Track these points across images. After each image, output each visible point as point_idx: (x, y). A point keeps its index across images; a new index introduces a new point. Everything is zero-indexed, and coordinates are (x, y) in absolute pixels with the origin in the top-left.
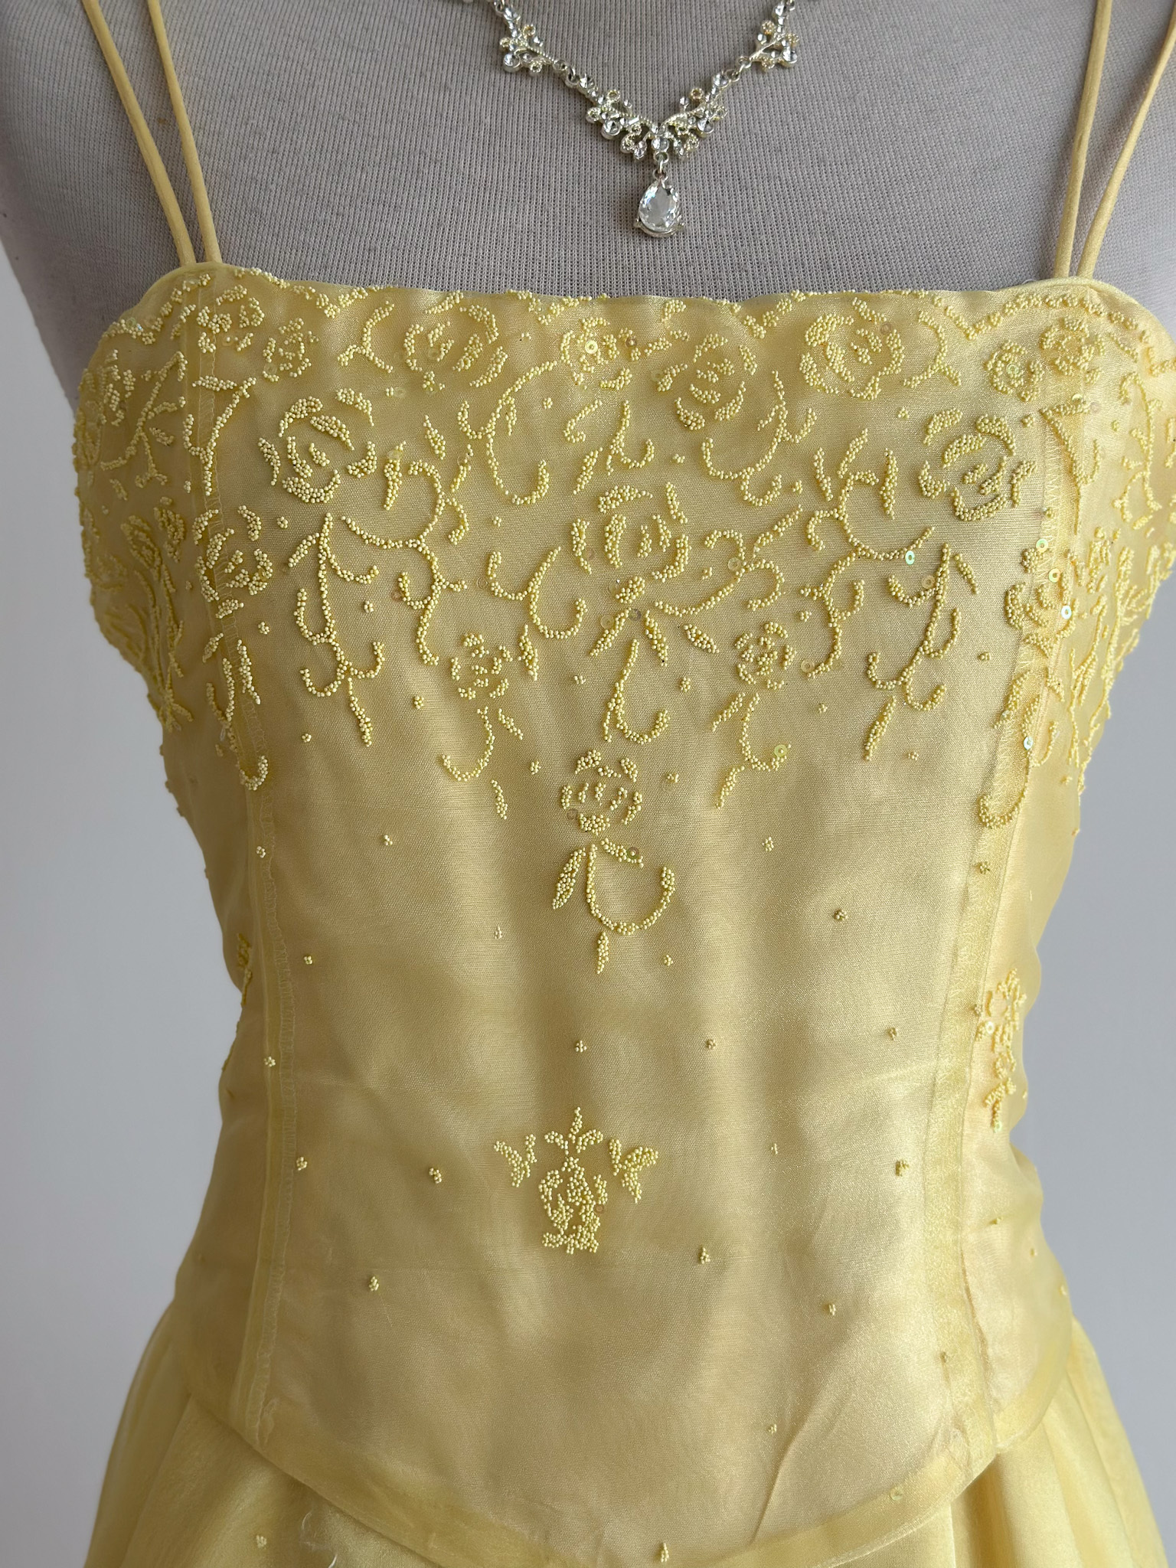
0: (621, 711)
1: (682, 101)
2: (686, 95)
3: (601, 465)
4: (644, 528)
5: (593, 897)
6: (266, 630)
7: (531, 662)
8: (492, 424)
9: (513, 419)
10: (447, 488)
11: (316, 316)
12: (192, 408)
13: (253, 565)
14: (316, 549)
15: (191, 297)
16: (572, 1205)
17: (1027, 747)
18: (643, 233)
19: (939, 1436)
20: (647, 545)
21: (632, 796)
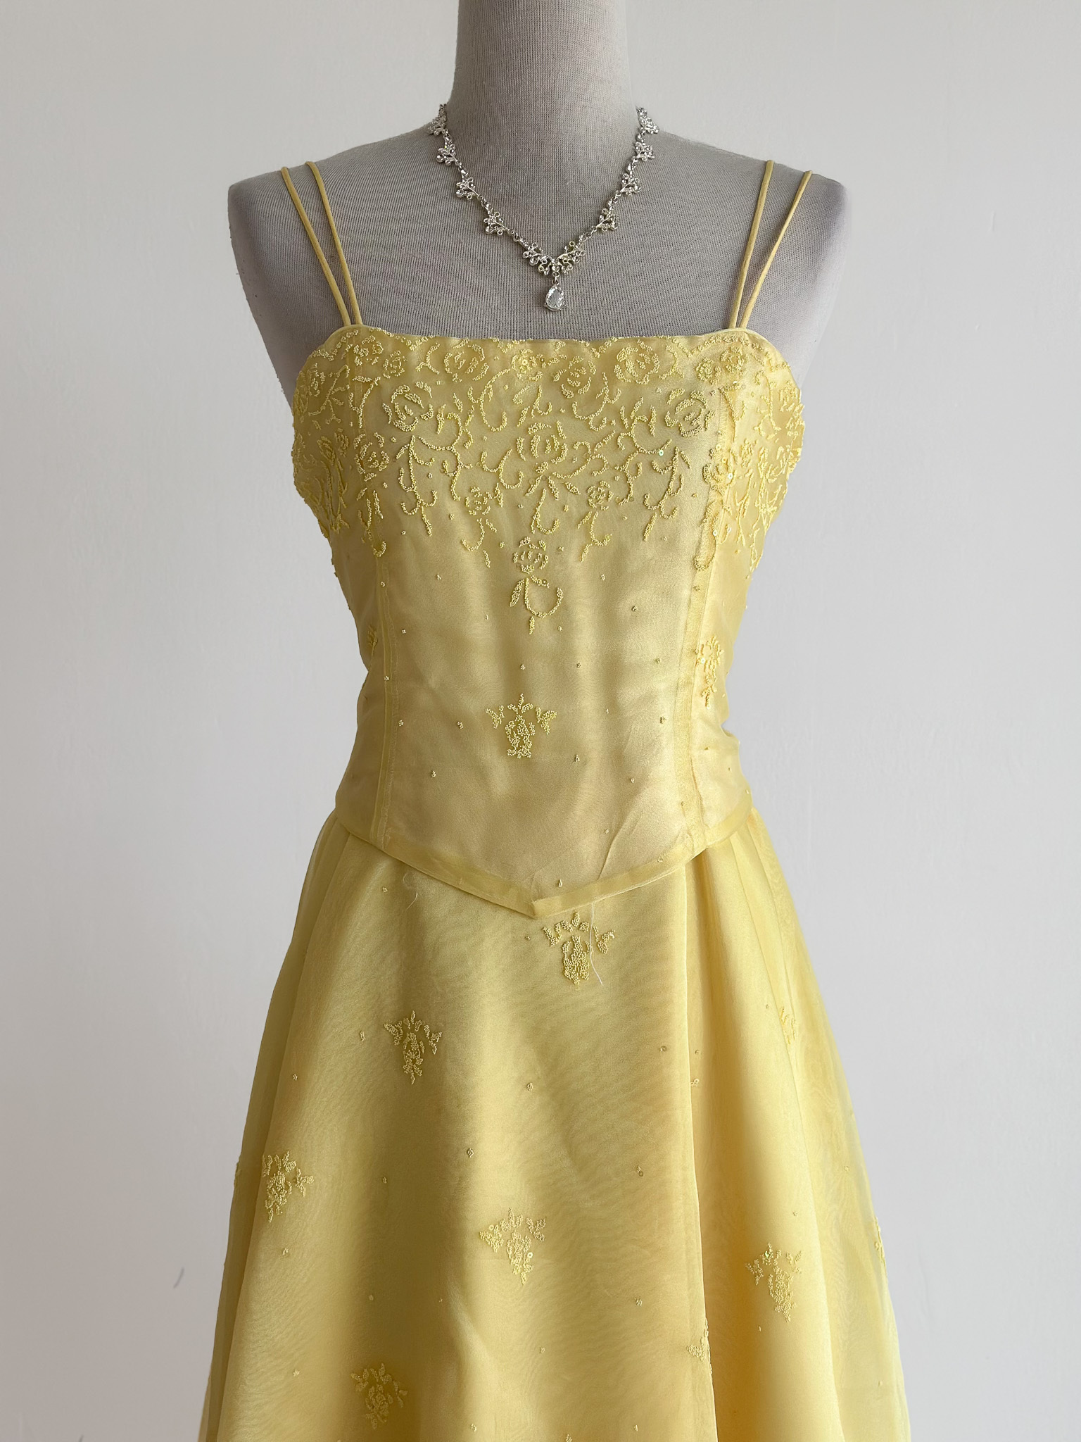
0: (538, 520)
1: (566, 248)
2: (567, 245)
3: (529, 415)
4: (547, 441)
5: (527, 601)
6: (386, 486)
7: (500, 499)
8: (483, 396)
9: (491, 394)
10: (464, 425)
11: (406, 349)
12: (352, 390)
13: (381, 458)
14: (408, 450)
15: (350, 340)
16: (520, 736)
17: (715, 535)
18: (548, 310)
19: (679, 838)
20: (549, 448)
21: (544, 557)
